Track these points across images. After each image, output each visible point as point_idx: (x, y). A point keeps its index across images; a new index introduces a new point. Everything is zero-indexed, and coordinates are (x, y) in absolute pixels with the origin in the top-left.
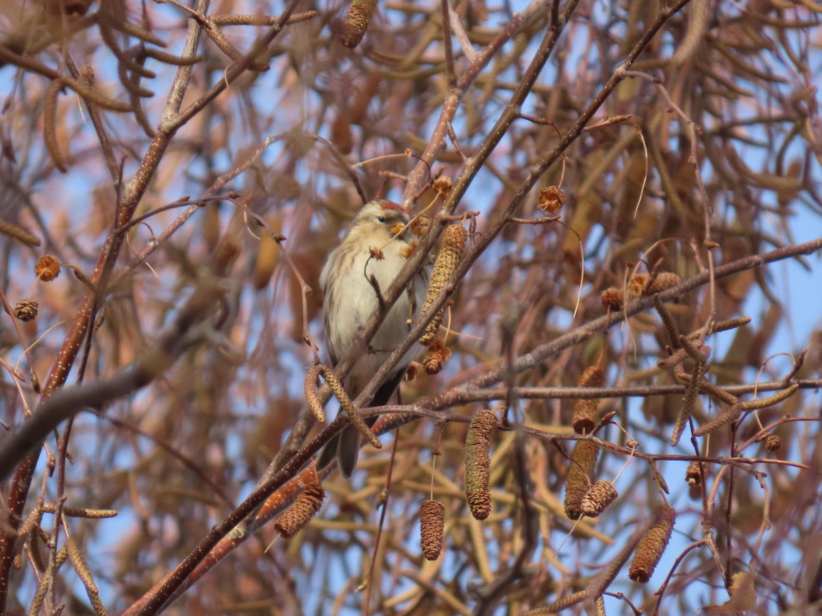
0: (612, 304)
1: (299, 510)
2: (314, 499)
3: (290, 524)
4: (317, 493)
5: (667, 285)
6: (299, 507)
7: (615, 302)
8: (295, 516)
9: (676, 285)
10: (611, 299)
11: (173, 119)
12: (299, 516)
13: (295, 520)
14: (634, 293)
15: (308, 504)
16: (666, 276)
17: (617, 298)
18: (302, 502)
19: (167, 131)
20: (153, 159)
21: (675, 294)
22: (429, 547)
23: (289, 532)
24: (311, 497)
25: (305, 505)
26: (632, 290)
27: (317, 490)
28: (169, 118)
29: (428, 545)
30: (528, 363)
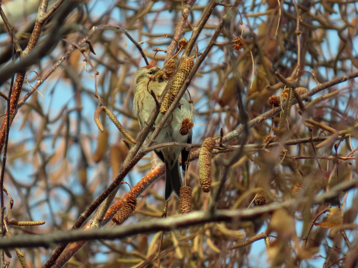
0: (275, 103)
1: (124, 211)
2: (132, 204)
3: (120, 218)
4: (133, 201)
5: (301, 93)
6: (124, 209)
7: (276, 102)
8: (122, 214)
9: (306, 92)
10: (274, 101)
11: (44, 16)
12: (124, 213)
13: (123, 215)
14: (285, 98)
15: (129, 207)
16: (301, 89)
17: (277, 100)
18: (126, 206)
19: (41, 22)
20: (35, 37)
21: (305, 96)
22: (184, 209)
23: (120, 222)
24: (130, 204)
25: (127, 208)
26: (284, 97)
27: (133, 200)
28: (42, 16)
29: (184, 208)
30: (235, 135)
